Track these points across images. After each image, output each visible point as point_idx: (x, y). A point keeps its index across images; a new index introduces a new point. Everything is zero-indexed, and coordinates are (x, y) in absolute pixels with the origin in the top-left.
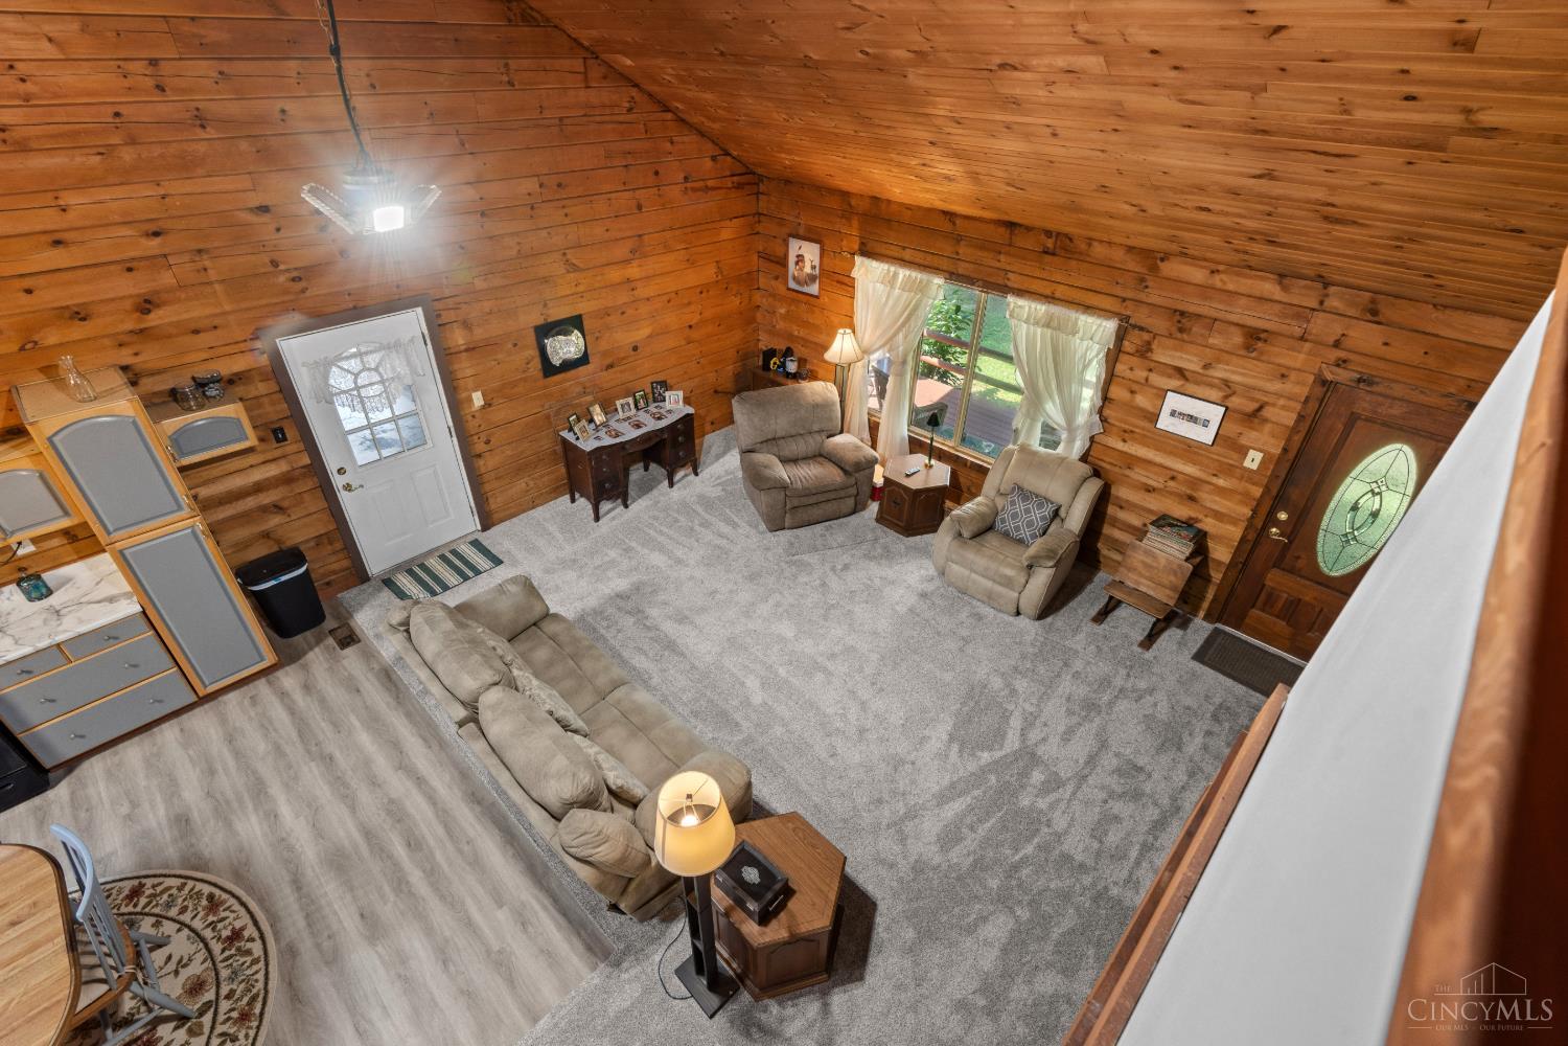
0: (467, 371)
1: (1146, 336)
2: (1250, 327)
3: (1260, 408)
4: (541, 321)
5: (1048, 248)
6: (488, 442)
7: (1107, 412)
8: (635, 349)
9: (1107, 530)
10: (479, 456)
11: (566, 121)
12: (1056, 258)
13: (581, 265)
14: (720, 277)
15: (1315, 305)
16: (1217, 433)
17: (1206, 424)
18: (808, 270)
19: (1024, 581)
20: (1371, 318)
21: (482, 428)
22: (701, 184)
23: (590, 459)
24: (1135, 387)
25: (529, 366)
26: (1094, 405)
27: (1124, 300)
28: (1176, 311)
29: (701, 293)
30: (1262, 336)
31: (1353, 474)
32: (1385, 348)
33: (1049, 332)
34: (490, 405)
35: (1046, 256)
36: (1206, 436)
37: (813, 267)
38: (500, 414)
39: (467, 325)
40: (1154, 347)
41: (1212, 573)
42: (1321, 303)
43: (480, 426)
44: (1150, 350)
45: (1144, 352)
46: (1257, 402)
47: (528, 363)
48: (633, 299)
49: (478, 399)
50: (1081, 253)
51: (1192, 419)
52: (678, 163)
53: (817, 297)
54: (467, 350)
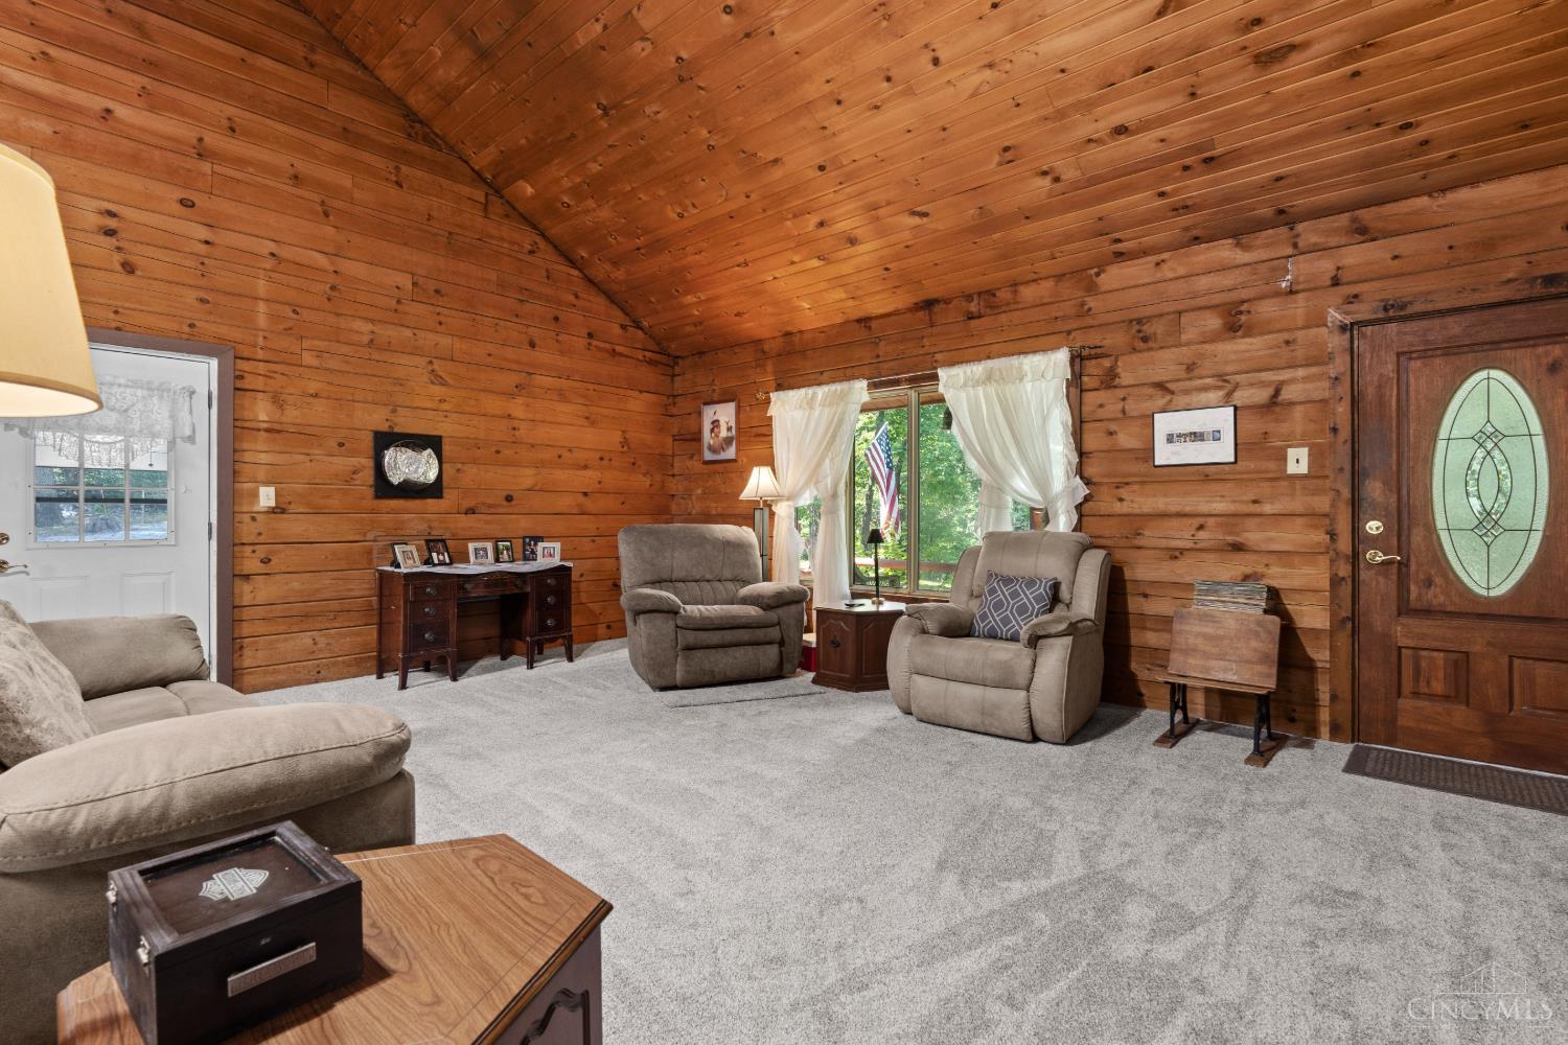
0: (263, 456)
1: (1107, 363)
2: (1226, 304)
3: (1277, 392)
4: (384, 427)
5: (972, 313)
6: (266, 561)
7: (1090, 471)
8: (509, 499)
9: (1136, 637)
10: (247, 577)
11: (455, 237)
12: (983, 319)
13: (450, 381)
14: (625, 448)
15: (1290, 251)
16: (1236, 445)
17: (1216, 436)
18: (724, 433)
19: (1028, 662)
20: (1362, 238)
21: (262, 539)
22: (608, 346)
23: (406, 586)
24: (1113, 427)
25: (355, 476)
26: (1070, 463)
27: (1069, 333)
28: (1131, 321)
29: (602, 459)
30: (1244, 308)
31: (1443, 433)
32: (1396, 261)
33: (992, 389)
34: (283, 511)
35: (972, 321)
36: (1223, 451)
37: (729, 429)
38: (293, 526)
39: (277, 400)
40: (1119, 370)
41: (1311, 652)
42: (1295, 245)
43: (260, 534)
44: (1116, 376)
45: (1109, 380)
46: (1270, 385)
47: (354, 473)
48: (513, 439)
49: (267, 497)
50: (1008, 304)
51: (1197, 437)
52: (581, 317)
53: (734, 461)
54: (267, 430)
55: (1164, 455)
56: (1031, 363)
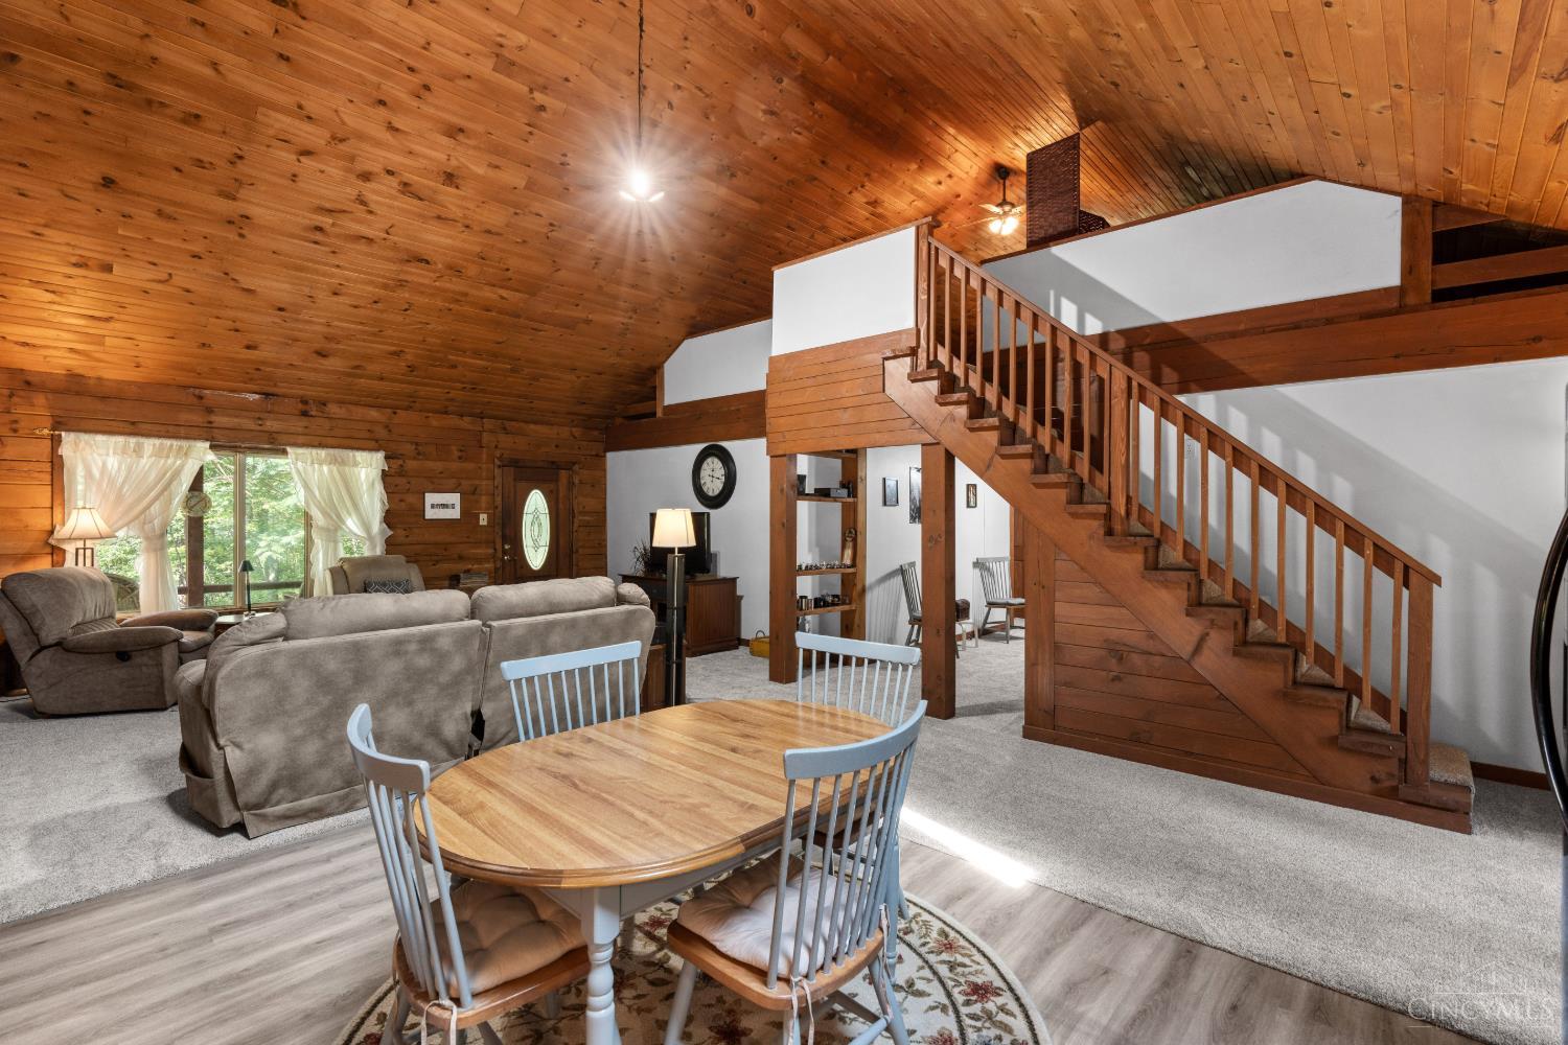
1: (399, 462)
3: (476, 489)
15: (481, 429)
16: (461, 510)
17: (453, 506)
24: (403, 497)
26: (381, 515)
27: (384, 444)
28: (413, 443)
30: (463, 449)
31: (525, 511)
32: (515, 444)
36: (456, 514)
40: (406, 467)
44: (404, 471)
45: (400, 472)
46: (473, 486)
51: (444, 506)
55: (430, 514)
56: (361, 456)
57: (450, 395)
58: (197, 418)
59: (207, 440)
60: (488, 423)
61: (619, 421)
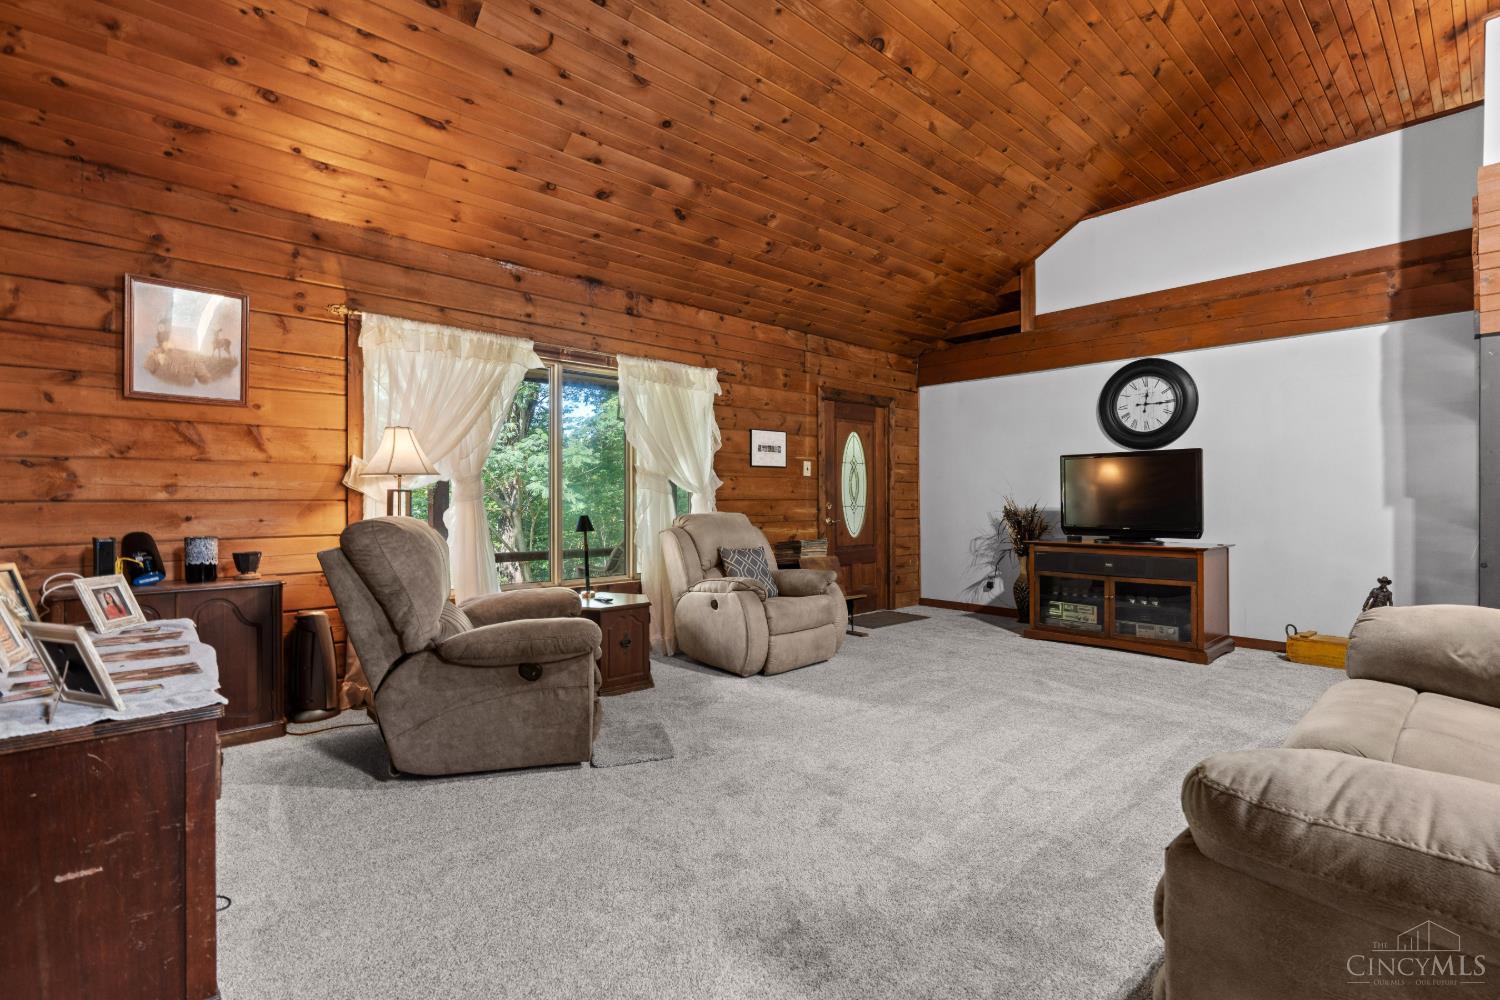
3: (800, 428)
15: (805, 348)
17: (779, 450)
20: (827, 353)
26: (712, 459)
27: (704, 356)
31: (844, 459)
42: (807, 346)
46: (797, 423)
55: (757, 458)
57: (790, 295)
58: (516, 307)
59: (531, 339)
60: (812, 340)
61: (941, 345)
